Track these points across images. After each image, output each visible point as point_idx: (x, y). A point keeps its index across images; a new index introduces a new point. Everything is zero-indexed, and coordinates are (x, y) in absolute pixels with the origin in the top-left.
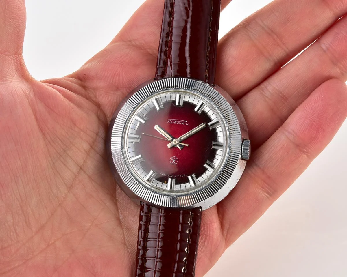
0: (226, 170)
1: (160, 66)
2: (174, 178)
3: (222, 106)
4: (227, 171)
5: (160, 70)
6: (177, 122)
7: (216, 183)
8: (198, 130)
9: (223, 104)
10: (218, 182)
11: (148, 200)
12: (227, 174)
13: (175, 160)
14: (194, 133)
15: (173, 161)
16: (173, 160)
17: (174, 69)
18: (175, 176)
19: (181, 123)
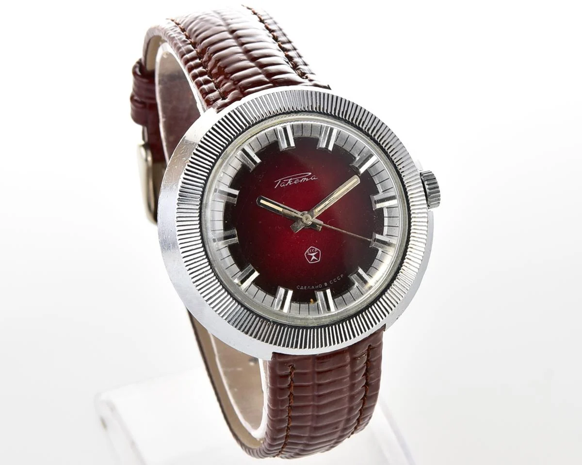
6: (293, 181)
13: (315, 253)
15: (312, 256)
16: (311, 254)
18: (326, 284)
19: (301, 179)
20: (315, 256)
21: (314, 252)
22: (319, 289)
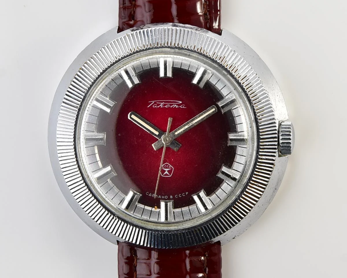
0: (256, 180)
1: (124, 5)
2: (169, 199)
5: (126, 12)
7: (242, 203)
8: (203, 118)
11: (131, 240)
12: (259, 186)
14: (196, 124)
15: (165, 171)
16: (165, 169)
17: (150, 11)
18: (171, 197)
21: (168, 168)
22: (165, 199)
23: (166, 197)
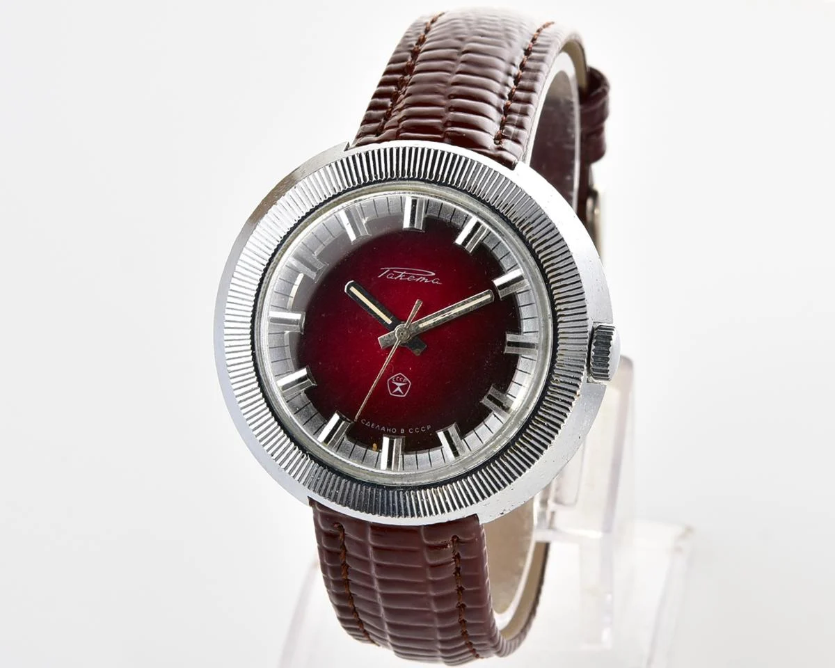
0: (544, 415)
2: (398, 434)
3: (534, 231)
4: (547, 417)
6: (407, 276)
7: (517, 452)
9: (537, 225)
10: (523, 449)
12: (548, 427)
15: (397, 387)
16: (397, 384)
18: (402, 431)
19: (419, 277)
20: (401, 387)
21: (402, 382)
22: (391, 433)
23: (394, 430)
